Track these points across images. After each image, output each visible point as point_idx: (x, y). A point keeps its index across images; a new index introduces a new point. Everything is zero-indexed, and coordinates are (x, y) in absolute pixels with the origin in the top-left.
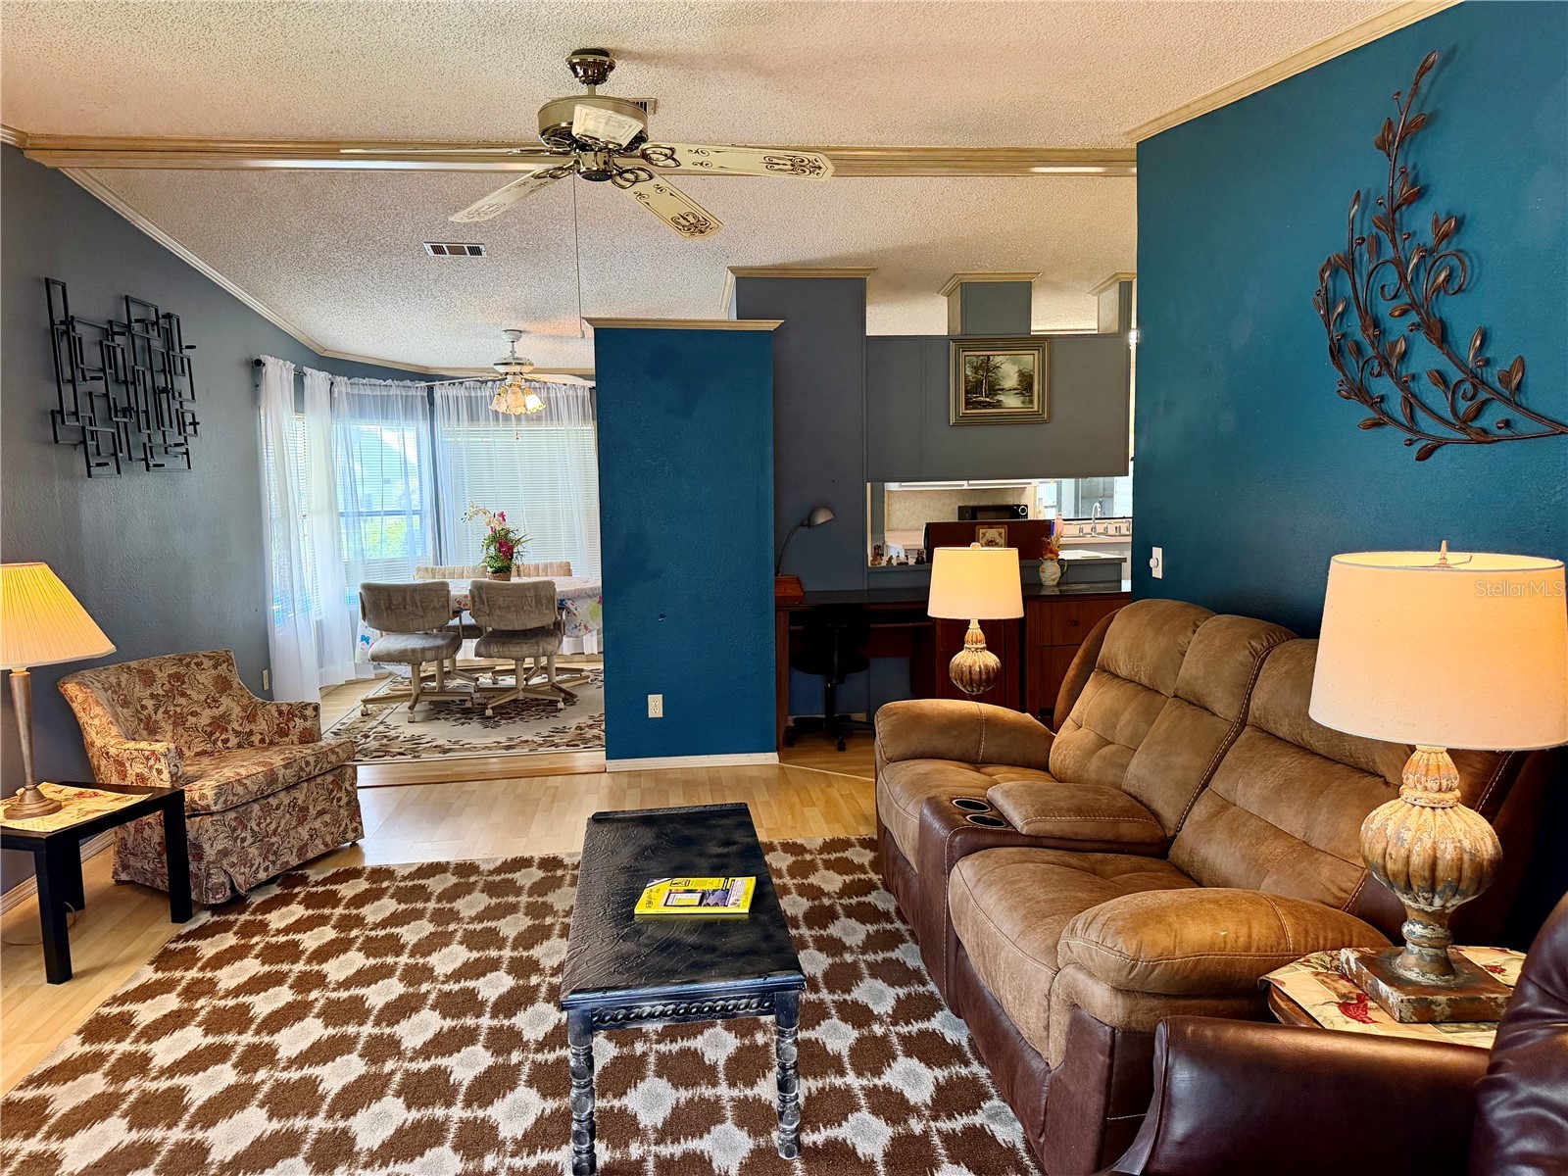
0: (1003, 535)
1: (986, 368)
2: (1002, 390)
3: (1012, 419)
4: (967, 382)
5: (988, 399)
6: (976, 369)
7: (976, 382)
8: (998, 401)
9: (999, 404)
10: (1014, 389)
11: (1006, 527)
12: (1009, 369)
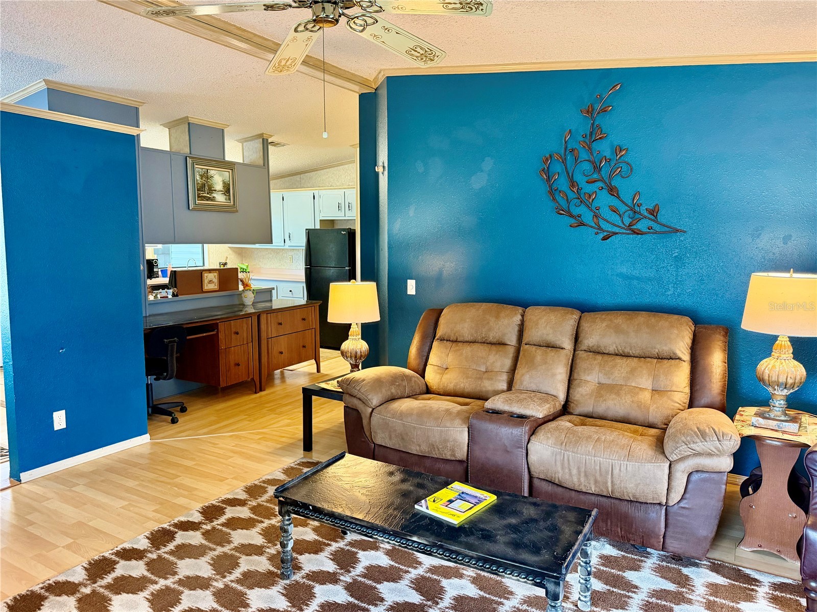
0: (216, 277)
1: (206, 176)
2: (215, 190)
3: (221, 209)
4: (198, 184)
5: (208, 195)
6: (202, 176)
7: (202, 184)
8: (214, 197)
9: (213, 199)
10: (221, 191)
11: (217, 272)
12: (218, 178)
